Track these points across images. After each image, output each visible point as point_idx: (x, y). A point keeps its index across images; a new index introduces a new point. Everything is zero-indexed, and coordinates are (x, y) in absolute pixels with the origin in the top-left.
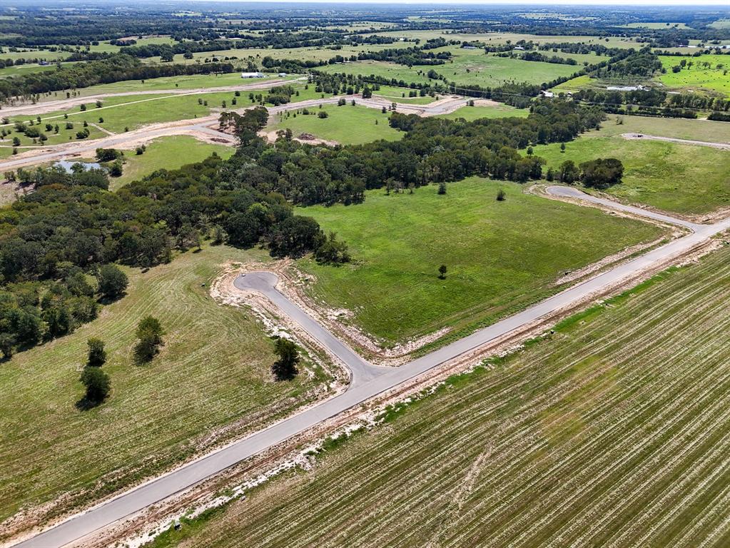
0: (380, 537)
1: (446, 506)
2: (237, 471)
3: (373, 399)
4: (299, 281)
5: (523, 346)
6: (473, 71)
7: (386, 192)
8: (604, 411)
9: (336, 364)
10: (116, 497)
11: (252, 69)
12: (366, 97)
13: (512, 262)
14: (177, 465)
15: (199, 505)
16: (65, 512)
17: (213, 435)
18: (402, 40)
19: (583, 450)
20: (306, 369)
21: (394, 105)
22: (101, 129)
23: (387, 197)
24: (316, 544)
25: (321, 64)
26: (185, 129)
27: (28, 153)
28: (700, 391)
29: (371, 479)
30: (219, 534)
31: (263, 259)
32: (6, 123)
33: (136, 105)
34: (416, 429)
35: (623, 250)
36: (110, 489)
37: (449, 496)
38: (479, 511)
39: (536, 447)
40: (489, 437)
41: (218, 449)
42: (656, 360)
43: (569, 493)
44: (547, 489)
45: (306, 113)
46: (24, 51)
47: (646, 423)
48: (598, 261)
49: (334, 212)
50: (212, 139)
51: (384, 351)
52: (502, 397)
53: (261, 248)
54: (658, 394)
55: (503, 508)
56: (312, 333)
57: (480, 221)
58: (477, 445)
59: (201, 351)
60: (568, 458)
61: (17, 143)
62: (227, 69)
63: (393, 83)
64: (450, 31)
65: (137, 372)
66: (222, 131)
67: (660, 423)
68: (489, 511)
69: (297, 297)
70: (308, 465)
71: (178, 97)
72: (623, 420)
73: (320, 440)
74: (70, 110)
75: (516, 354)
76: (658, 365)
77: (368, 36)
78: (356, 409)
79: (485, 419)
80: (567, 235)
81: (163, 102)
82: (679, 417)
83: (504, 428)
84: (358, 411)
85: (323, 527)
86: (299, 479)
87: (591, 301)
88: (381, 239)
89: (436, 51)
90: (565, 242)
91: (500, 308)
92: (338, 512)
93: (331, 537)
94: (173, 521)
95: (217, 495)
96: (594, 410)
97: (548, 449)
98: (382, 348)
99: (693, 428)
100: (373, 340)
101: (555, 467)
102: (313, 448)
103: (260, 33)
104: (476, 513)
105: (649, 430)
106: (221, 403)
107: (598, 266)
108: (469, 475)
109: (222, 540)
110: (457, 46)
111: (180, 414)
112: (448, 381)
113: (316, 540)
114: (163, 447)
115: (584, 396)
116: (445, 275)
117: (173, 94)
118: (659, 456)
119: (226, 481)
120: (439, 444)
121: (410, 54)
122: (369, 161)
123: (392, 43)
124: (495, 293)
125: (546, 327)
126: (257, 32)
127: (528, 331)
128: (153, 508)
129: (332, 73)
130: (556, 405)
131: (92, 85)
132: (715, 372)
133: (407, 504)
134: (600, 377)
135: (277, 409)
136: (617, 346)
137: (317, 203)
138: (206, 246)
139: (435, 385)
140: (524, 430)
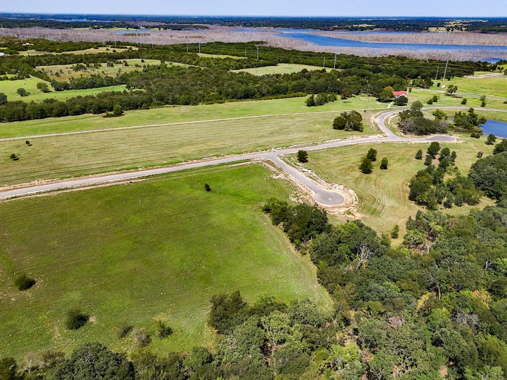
4: (301, 197)
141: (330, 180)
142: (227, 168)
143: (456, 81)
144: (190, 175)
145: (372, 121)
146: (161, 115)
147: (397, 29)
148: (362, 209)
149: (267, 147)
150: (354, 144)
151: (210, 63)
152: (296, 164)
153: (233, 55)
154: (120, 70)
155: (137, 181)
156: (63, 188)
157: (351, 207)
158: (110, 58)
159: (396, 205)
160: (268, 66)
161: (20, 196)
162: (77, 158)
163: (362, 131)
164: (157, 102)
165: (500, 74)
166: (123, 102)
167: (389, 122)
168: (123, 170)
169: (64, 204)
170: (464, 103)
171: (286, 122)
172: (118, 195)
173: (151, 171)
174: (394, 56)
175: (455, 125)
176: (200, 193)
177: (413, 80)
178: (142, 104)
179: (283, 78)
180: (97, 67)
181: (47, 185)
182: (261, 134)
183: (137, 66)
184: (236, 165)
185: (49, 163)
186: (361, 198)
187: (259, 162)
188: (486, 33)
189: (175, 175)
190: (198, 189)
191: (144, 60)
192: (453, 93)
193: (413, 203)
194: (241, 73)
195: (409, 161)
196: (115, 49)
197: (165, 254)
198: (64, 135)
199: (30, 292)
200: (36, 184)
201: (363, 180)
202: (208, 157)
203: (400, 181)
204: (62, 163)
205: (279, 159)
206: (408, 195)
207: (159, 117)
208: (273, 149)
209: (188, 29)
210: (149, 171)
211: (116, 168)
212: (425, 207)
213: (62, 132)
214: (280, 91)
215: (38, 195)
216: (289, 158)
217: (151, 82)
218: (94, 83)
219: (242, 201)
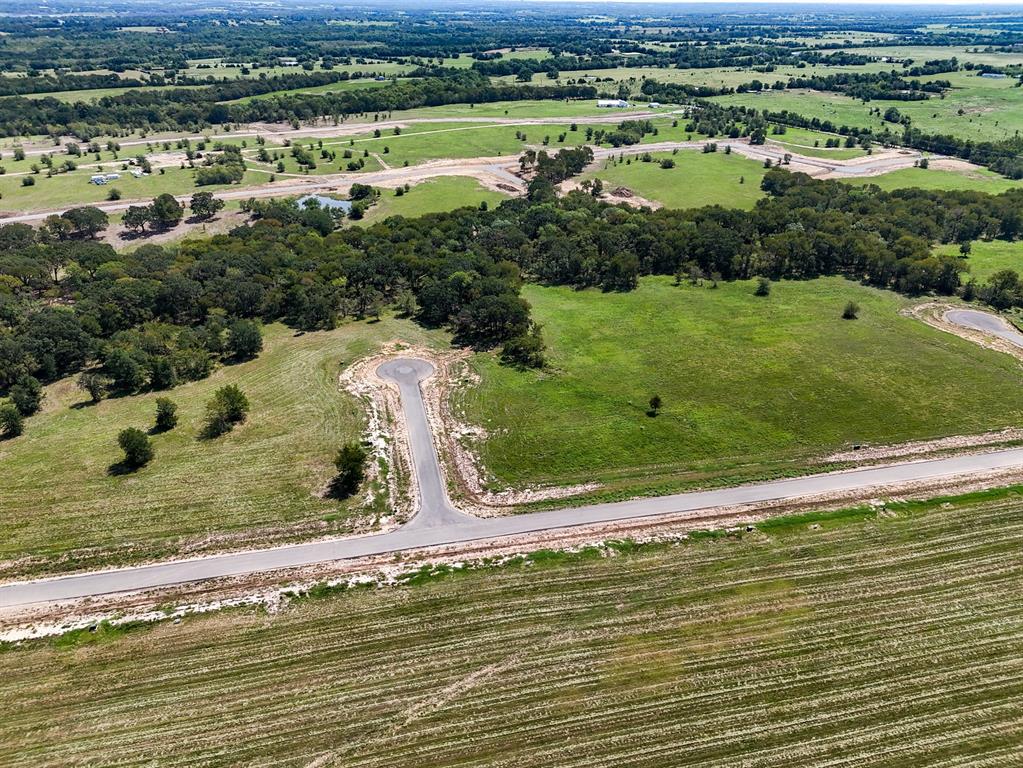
0: (282, 721)
1: (389, 714)
2: (199, 588)
3: (417, 551)
4: (457, 380)
5: (686, 537)
6: (969, 114)
7: (675, 282)
8: (726, 665)
9: (410, 495)
10: (68, 576)
11: (623, 95)
12: (754, 143)
13: (780, 413)
14: (148, 562)
15: (132, 613)
16: (15, 576)
17: (208, 540)
18: (883, 60)
19: (645, 709)
20: (370, 492)
21: (787, 158)
22: (380, 160)
23: (672, 288)
24: (207, 701)
25: (724, 92)
26: (474, 169)
27: (284, 182)
28: (928, 687)
29: (329, 649)
30: (125, 652)
31: (437, 345)
32: (287, 145)
33: (440, 135)
34: (436, 605)
35: (999, 431)
36: (67, 568)
37: (405, 703)
38: (424, 736)
39: (578, 681)
40: (524, 646)
41: (200, 557)
42: (894, 615)
43: (568, 760)
44: (542, 742)
45: (647, 159)
46: (371, 63)
47: (782, 704)
48: (932, 440)
49: (578, 299)
50: (499, 186)
51: (483, 494)
52: (590, 599)
53: (448, 331)
54: (845, 669)
55: (459, 745)
56: (413, 449)
57: (786, 344)
58: (497, 651)
59: (274, 440)
60: (610, 712)
61: (281, 169)
62: (589, 94)
63: (815, 125)
64: (982, 48)
65: (194, 447)
66: (519, 176)
67: (807, 711)
68: (437, 742)
69: (437, 400)
70: (275, 608)
71: (496, 128)
72: (747, 686)
73: (315, 582)
74: (364, 135)
75: (664, 546)
76: (888, 624)
77: (831, 52)
78: (387, 557)
79: (539, 620)
80: (915, 390)
81: (475, 132)
82: (851, 713)
83: (555, 640)
84: (387, 560)
85: (230, 685)
86: (253, 619)
87: (863, 498)
88: (610, 345)
89: (923, 80)
90: (900, 399)
91: (702, 475)
92: (261, 674)
93: (228, 701)
94: (94, 622)
95: (158, 609)
96: (713, 657)
97: (590, 691)
98: (485, 489)
99: (860, 740)
100: (481, 475)
101: (579, 718)
102: (296, 590)
103: (672, 46)
104: (419, 738)
105: (780, 716)
106: (245, 506)
107: (927, 447)
108: (454, 686)
109: (123, 660)
110: (974, 72)
111: (194, 506)
112: (531, 556)
113: (210, 698)
114: (150, 538)
115: (715, 634)
116: (658, 411)
117: (494, 123)
118: (757, 760)
119: (180, 595)
120: (450, 634)
121: (877, 83)
122: (670, 234)
123: (864, 64)
124: (713, 453)
125: (749, 519)
126: (668, 44)
127: (714, 518)
128: (89, 600)
129: (726, 106)
130: (661, 634)
131: (415, 107)
132: (988, 666)
133: (346, 695)
134: (769, 614)
135: (298, 530)
136: (843, 576)
137: (566, 284)
138: (388, 318)
139: (510, 556)
140: (581, 652)
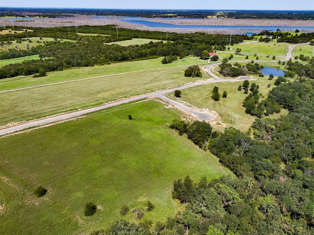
4: (188, 117)
141: (199, 106)
142: (135, 104)
143: (236, 46)
144: (114, 111)
145: (204, 71)
146: (74, 74)
147: (190, 17)
148: (225, 121)
149: (153, 90)
150: (201, 84)
151: (89, 39)
152: (175, 99)
153: (101, 34)
154: (28, 45)
155: (81, 117)
156: (32, 126)
157: (218, 121)
158: (16, 37)
159: (241, 117)
160: (127, 40)
161: (3, 135)
162: (31, 106)
163: (201, 77)
164: (67, 65)
165: (256, 41)
166: (45, 67)
167: (213, 71)
168: (68, 111)
169: (39, 137)
170: (247, 58)
171: (156, 74)
172: (74, 128)
173: (87, 110)
174: (198, 33)
175: (248, 70)
176: (126, 121)
177: (214, 46)
178: (57, 67)
179: (141, 47)
180: (9, 43)
181: (19, 126)
182: (145, 82)
183: (38, 42)
184: (140, 102)
185: (13, 111)
186: (221, 115)
187: (153, 99)
188: (238, 19)
189: (104, 111)
190: (124, 118)
191: (42, 38)
192: (239, 53)
193: (249, 115)
194: (113, 45)
195: (235, 92)
196: (16, 31)
197: (124, 160)
198: (12, 91)
199: (47, 197)
200: (10, 125)
201: (217, 105)
202: (120, 98)
203: (236, 104)
204: (21, 110)
205: (164, 96)
206: (244, 111)
207: (74, 75)
208: (157, 91)
209: (59, 17)
210: (85, 110)
211: (63, 110)
212: (256, 116)
213: (10, 90)
214: (143, 55)
215: (16, 133)
216: (169, 95)
217: (56, 53)
218: (15, 55)
219: (155, 123)
